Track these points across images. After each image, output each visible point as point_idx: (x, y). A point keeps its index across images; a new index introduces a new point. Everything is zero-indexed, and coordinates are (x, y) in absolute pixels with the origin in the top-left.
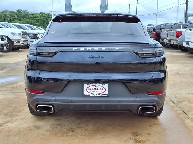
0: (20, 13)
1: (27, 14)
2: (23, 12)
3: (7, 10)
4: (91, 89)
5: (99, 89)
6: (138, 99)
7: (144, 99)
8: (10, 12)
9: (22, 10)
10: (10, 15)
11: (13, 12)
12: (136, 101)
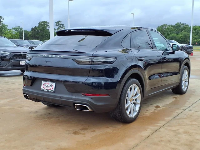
0: (179, 26)
1: (186, 26)
2: (183, 25)
3: (166, 24)
4: (45, 86)
5: (50, 86)
6: (74, 97)
7: (78, 98)
8: (169, 26)
9: (181, 23)
10: (168, 29)
11: (172, 26)
12: (71, 99)
